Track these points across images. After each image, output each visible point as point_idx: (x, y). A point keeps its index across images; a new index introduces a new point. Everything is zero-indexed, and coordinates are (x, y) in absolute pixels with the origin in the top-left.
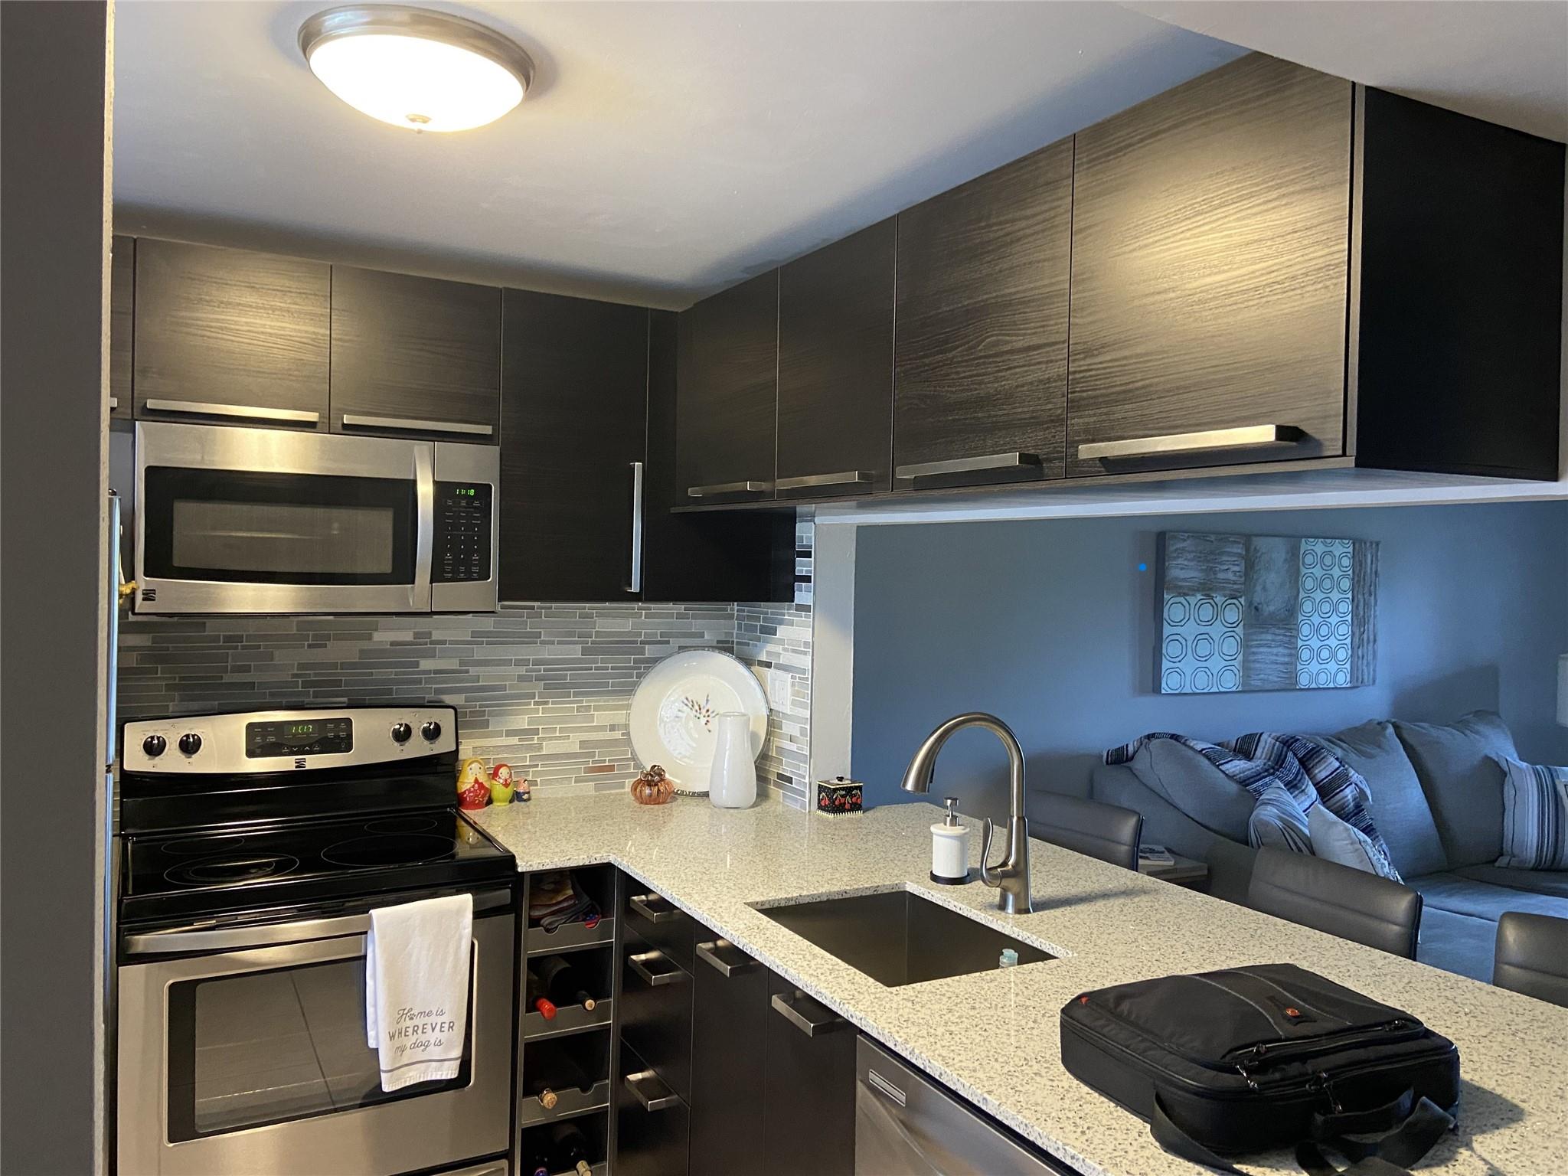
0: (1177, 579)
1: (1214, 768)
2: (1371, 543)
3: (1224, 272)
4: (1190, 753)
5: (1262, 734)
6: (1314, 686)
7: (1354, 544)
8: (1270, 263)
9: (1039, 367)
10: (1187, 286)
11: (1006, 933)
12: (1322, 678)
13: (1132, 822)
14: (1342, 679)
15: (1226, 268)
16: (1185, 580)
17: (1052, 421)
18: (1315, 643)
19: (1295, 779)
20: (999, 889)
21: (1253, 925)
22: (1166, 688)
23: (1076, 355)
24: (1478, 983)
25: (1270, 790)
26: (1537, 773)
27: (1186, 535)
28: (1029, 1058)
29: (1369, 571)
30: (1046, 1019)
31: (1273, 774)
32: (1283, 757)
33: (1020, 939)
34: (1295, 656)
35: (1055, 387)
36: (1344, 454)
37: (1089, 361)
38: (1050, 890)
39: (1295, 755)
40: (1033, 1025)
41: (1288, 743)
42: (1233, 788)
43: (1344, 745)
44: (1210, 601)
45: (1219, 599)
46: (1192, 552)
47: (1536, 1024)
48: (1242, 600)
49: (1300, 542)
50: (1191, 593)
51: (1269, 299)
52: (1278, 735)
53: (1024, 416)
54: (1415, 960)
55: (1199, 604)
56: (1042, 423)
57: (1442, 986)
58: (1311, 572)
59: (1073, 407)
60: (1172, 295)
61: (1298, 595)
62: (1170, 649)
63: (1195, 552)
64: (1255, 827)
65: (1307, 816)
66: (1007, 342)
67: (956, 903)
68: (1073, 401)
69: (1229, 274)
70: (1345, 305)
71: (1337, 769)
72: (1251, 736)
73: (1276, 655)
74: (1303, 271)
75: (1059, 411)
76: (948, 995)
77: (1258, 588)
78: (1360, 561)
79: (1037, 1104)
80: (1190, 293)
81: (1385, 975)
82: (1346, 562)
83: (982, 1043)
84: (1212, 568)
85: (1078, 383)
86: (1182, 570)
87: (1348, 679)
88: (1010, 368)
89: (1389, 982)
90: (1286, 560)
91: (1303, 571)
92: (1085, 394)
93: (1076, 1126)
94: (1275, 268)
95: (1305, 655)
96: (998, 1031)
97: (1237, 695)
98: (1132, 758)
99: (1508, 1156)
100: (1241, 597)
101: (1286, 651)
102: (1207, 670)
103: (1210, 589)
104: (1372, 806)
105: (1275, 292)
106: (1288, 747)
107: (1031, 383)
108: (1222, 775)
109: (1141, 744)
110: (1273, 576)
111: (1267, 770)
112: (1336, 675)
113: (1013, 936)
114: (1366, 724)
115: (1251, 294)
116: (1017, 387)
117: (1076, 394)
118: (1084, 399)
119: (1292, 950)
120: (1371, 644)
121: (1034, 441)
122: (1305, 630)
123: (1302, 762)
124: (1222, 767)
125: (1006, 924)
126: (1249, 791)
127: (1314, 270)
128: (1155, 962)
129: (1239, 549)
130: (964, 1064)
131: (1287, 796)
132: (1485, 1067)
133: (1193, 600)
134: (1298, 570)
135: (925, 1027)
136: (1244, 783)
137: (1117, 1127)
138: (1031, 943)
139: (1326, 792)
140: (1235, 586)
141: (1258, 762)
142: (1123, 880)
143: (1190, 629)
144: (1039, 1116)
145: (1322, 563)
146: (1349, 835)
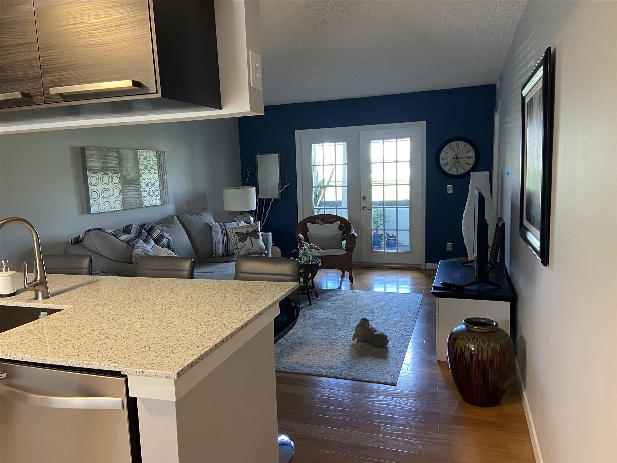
0: (92, 166)
1: (117, 239)
2: (162, 152)
3: (103, 18)
4: (106, 234)
5: (132, 224)
6: (149, 205)
7: (156, 152)
8: (120, 16)
9: (25, 53)
10: (88, 22)
11: (40, 307)
12: (151, 202)
13: (88, 259)
14: (158, 202)
15: (103, 16)
16: (95, 167)
17: (34, 78)
18: (147, 189)
19: (146, 238)
20: (34, 292)
21: (140, 282)
22: (93, 211)
23: (42, 49)
24: (213, 280)
25: (138, 243)
26: (220, 225)
27: (93, 148)
28: (61, 341)
29: (162, 162)
30: (65, 328)
31: (138, 238)
32: (141, 231)
33: (47, 308)
34: (140, 194)
35: (34, 63)
36: (157, 93)
37: (49, 52)
38: (57, 288)
39: (145, 230)
40: (60, 331)
41: (142, 226)
42: (124, 245)
43: (161, 225)
44: (107, 175)
45: (110, 174)
46: (96, 155)
47: (230, 286)
48: (119, 174)
49: (137, 152)
50: (98, 172)
51: (122, 30)
52: (138, 224)
53: (20, 76)
54: (193, 279)
55: (102, 178)
56: (30, 79)
57: (203, 283)
58: (143, 163)
59: (44, 72)
60: (82, 25)
61: (139, 171)
62: (93, 195)
63: (98, 155)
64: (135, 257)
65: (152, 250)
66: (7, 41)
67: (14, 303)
68: (43, 69)
69: (105, 19)
70: (150, 35)
71: (160, 233)
72: (129, 226)
73: (134, 195)
74: (134, 20)
75: (37, 74)
76: (18, 332)
77: (125, 169)
78: (159, 159)
79: (68, 353)
80: (90, 25)
81: (186, 284)
82: (154, 159)
83: (39, 343)
84: (105, 162)
85: (45, 61)
86: (93, 162)
87: (160, 202)
88: (10, 54)
89: (187, 286)
90: (133, 158)
91: (140, 162)
92: (49, 67)
93: (85, 354)
94: (123, 18)
95: (144, 194)
96: (45, 337)
97: (121, 211)
98: (82, 241)
99: (228, 319)
100: (118, 173)
101: (137, 193)
102: (108, 202)
103: (106, 170)
104: (173, 244)
105: (124, 28)
106: (142, 228)
107: (22, 61)
108: (119, 241)
109: (86, 234)
110: (130, 164)
111: (136, 237)
112: (156, 200)
113: (44, 308)
114: (168, 217)
115: (115, 28)
116: (15, 62)
117: (44, 66)
118: (49, 69)
119: (155, 285)
120: (166, 189)
121: (27, 87)
122: (143, 185)
123: (148, 232)
124: (120, 238)
125: (40, 304)
126: (130, 245)
127: (138, 21)
128: (106, 300)
129: (115, 154)
130: (32, 352)
131: (144, 245)
132: (218, 300)
133: (99, 175)
134: (138, 162)
135: (11, 345)
136: (128, 242)
137: (102, 350)
138: (52, 308)
139: (157, 241)
140: (116, 169)
141: (132, 235)
142: (87, 280)
143: (100, 187)
144: (70, 356)
145: (146, 160)
146: (167, 252)
